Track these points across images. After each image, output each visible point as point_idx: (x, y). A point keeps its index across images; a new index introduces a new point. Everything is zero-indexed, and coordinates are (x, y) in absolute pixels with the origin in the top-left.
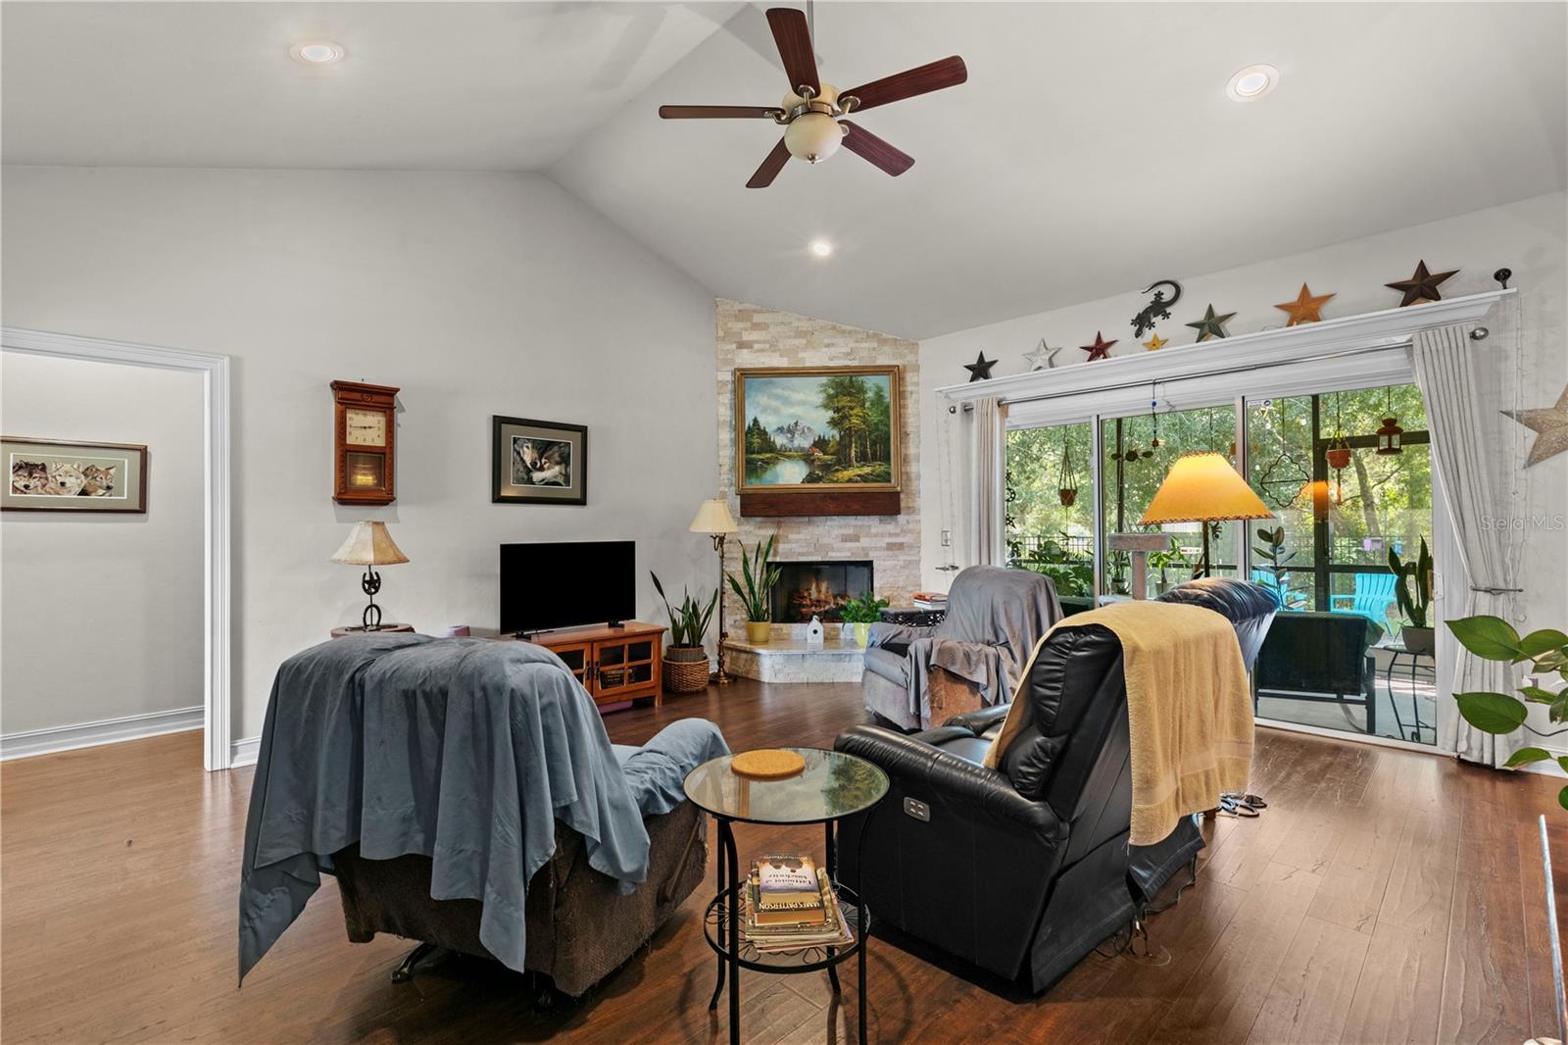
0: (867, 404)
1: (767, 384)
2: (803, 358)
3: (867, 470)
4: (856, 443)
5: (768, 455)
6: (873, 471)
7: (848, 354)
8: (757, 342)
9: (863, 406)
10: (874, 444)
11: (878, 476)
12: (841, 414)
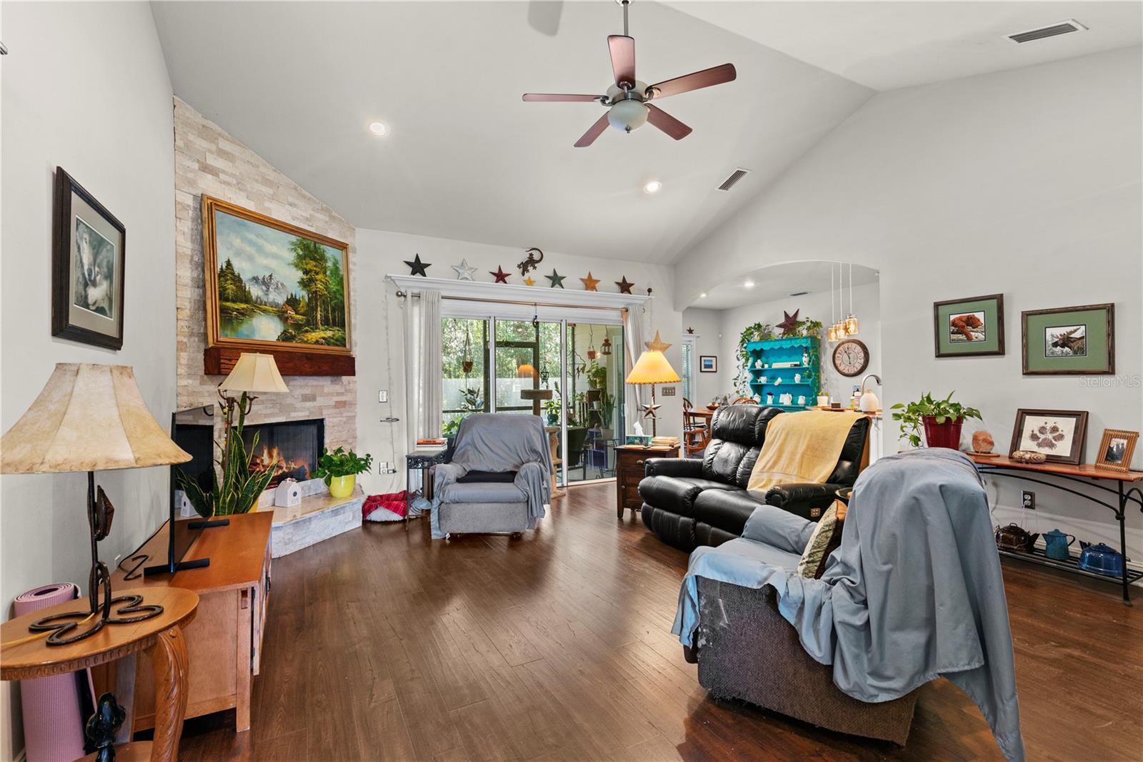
0: (328, 273)
1: (241, 225)
2: (269, 209)
3: (329, 334)
4: (321, 307)
5: (243, 306)
6: (333, 335)
7: (307, 219)
8: (223, 172)
9: (325, 273)
10: (334, 310)
11: (337, 340)
12: (308, 277)
